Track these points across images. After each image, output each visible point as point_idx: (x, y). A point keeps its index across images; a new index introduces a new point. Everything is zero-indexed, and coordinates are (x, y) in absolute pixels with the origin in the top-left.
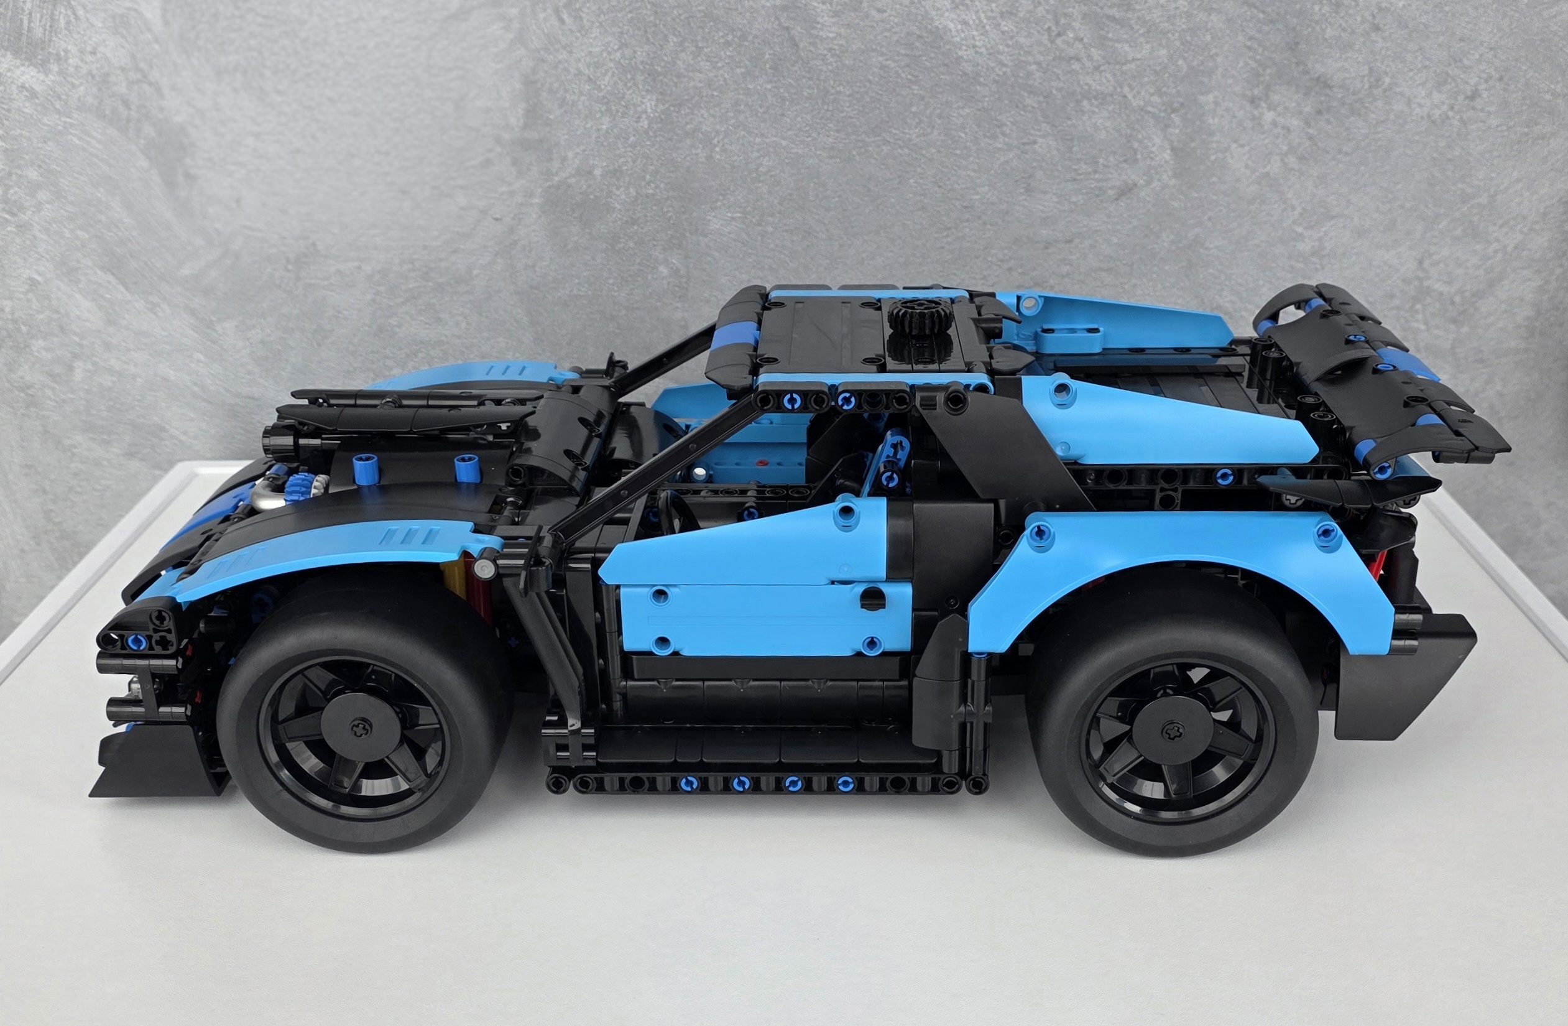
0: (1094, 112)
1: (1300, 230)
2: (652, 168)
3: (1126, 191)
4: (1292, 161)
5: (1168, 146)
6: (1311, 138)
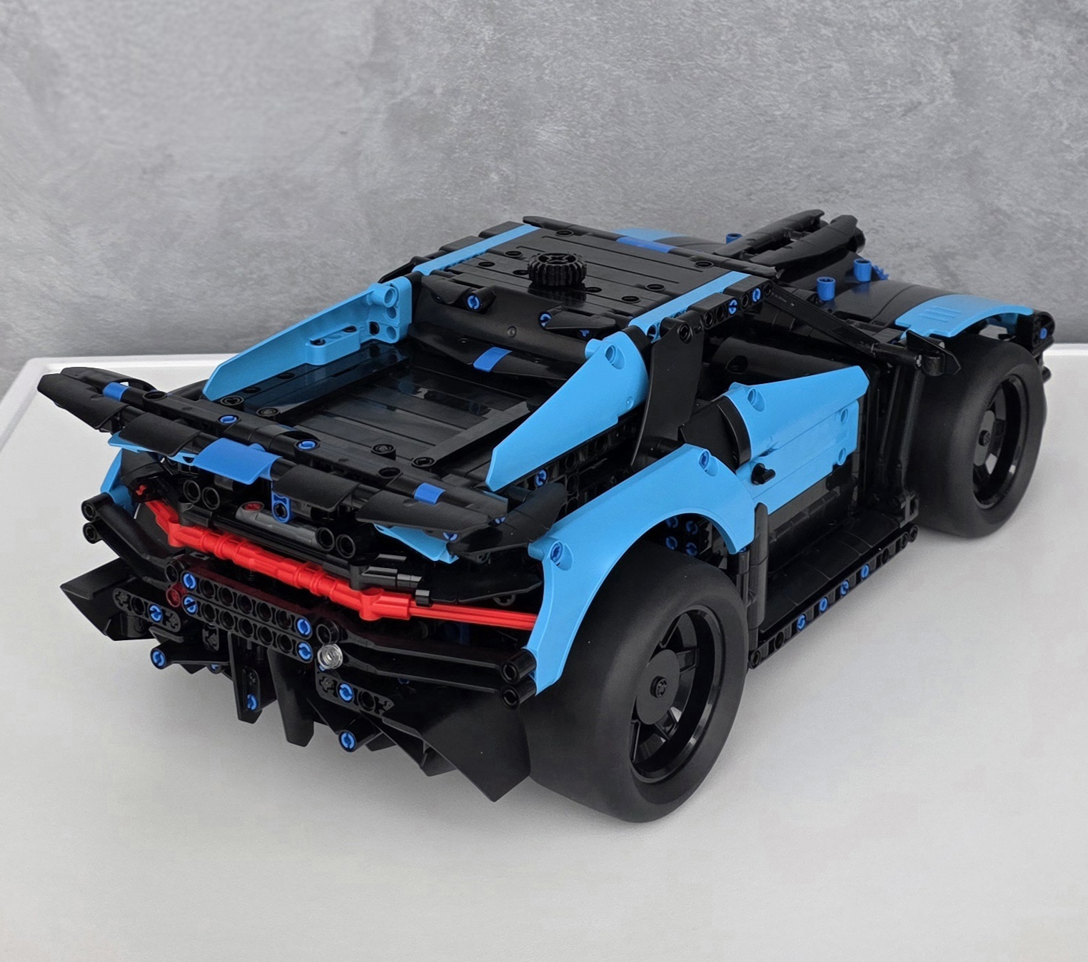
0: (882, 41)
1: (1067, 142)
2: (488, 87)
3: (913, 108)
4: (1058, 83)
5: (948, 70)
6: (1074, 64)
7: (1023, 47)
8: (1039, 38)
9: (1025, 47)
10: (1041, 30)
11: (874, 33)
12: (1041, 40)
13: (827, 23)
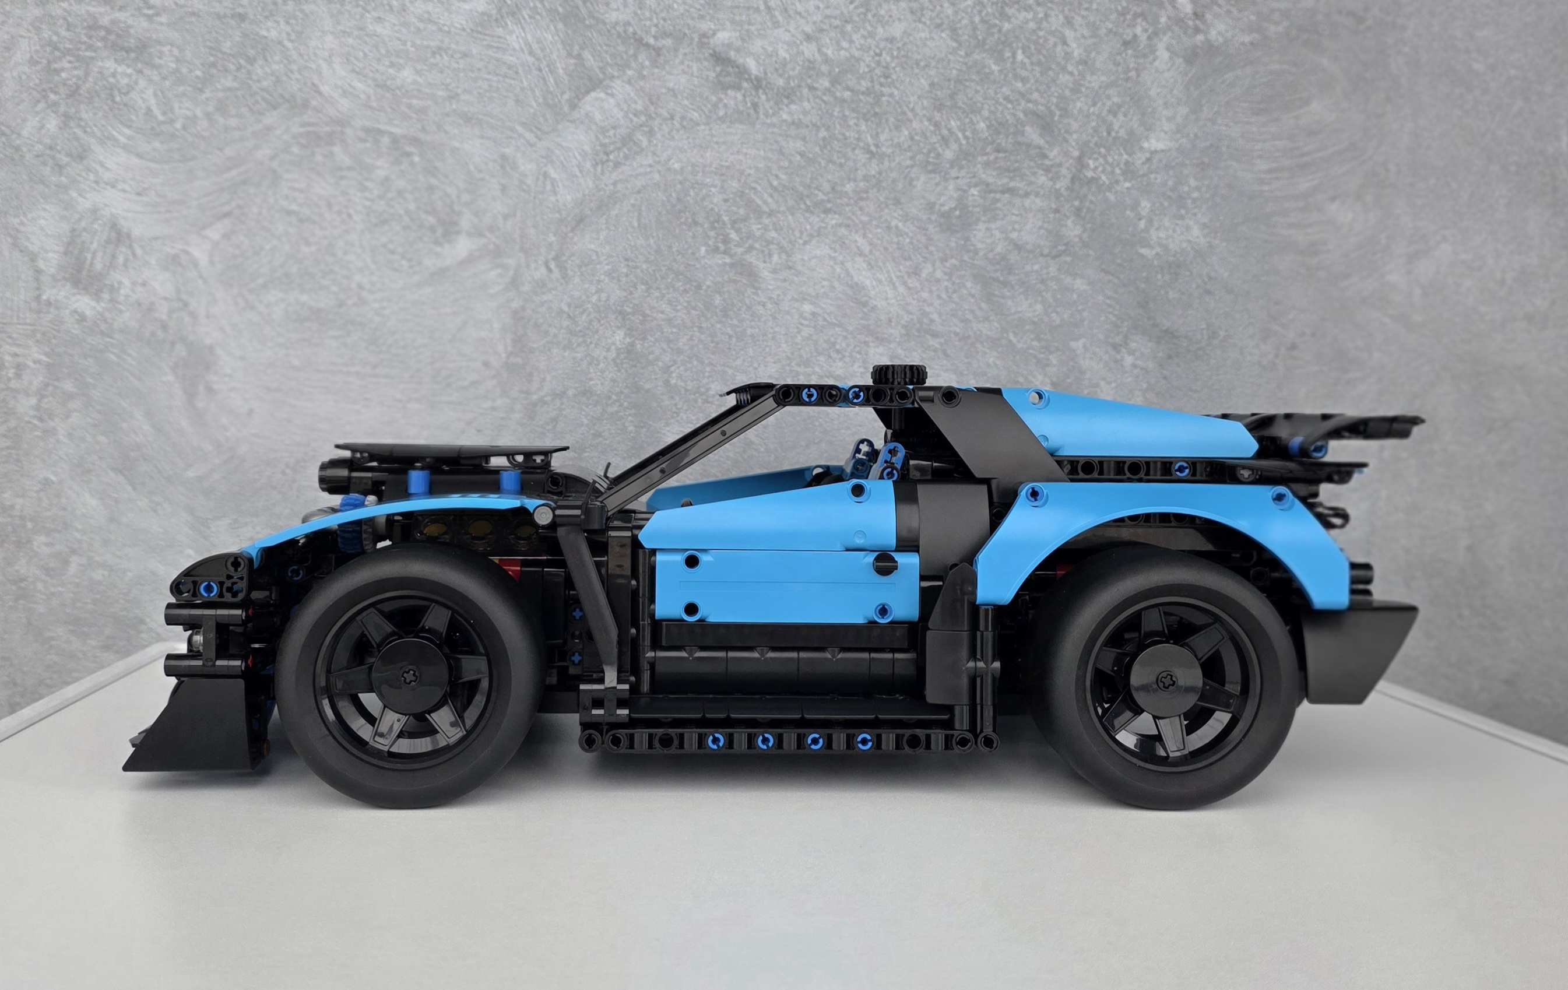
7: (1116, 361)
9: (1119, 362)
10: (1133, 345)
12: (1133, 354)
13: (935, 335)
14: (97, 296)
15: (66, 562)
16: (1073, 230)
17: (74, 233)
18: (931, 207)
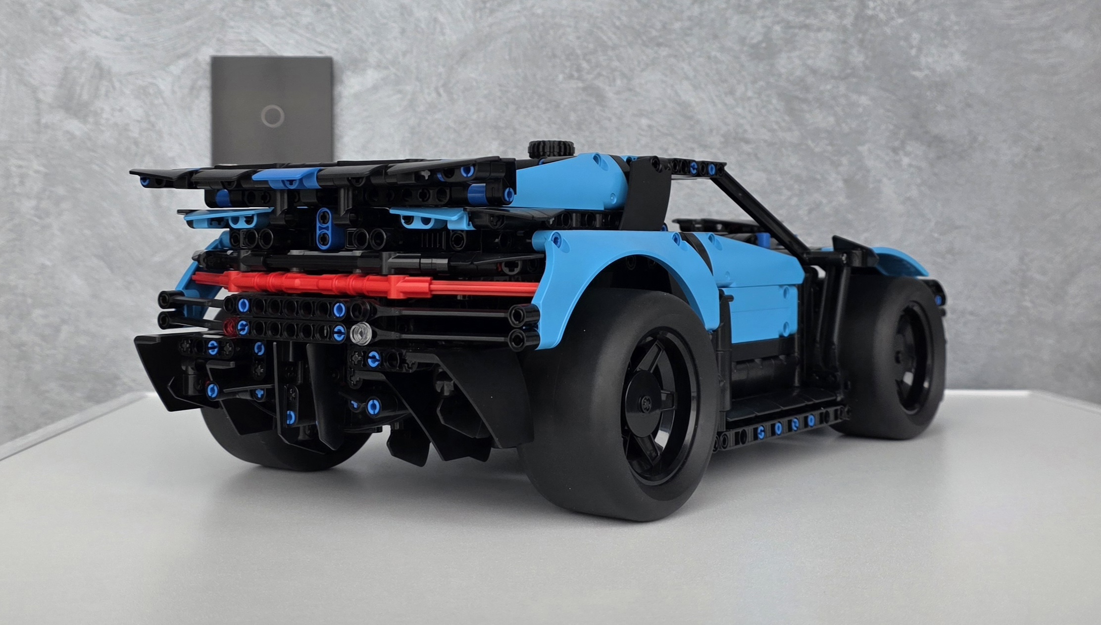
7: (896, 162)
8: (907, 154)
9: (898, 162)
10: (909, 148)
11: (783, 150)
12: (909, 156)
13: (747, 142)
14: (84, 119)
15: (57, 330)
16: (858, 58)
17: (66, 71)
18: (742, 41)
